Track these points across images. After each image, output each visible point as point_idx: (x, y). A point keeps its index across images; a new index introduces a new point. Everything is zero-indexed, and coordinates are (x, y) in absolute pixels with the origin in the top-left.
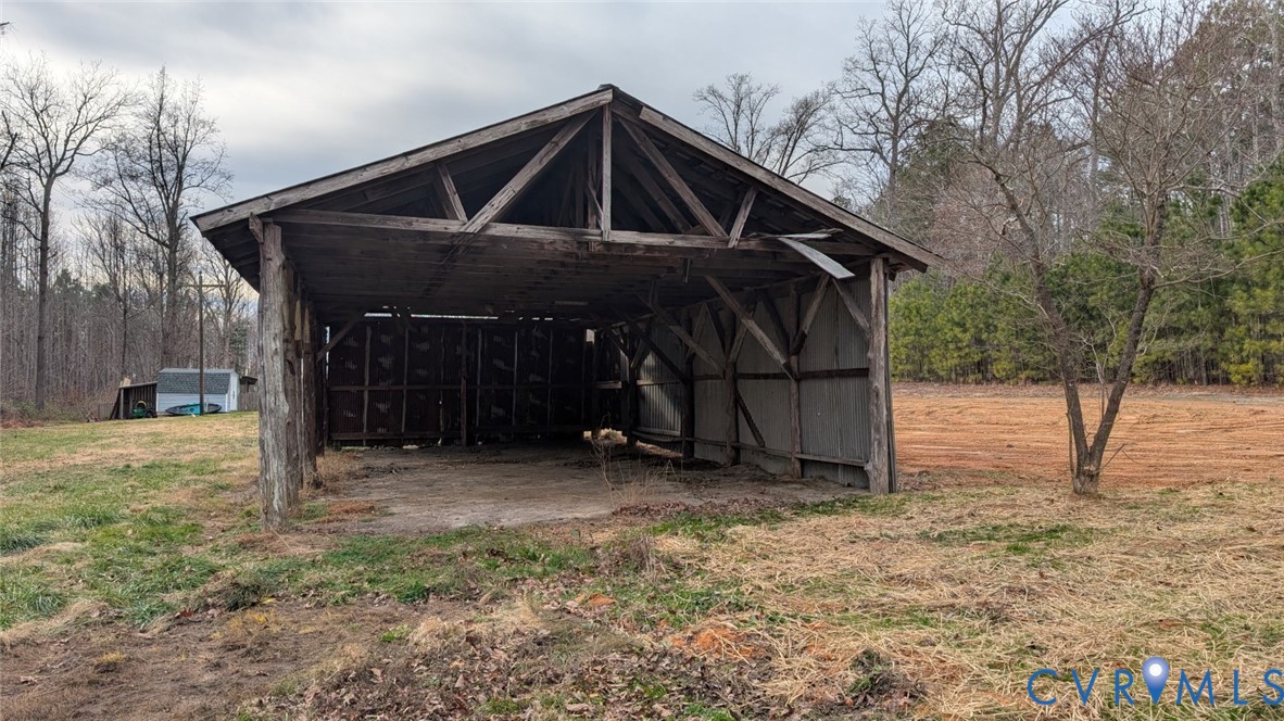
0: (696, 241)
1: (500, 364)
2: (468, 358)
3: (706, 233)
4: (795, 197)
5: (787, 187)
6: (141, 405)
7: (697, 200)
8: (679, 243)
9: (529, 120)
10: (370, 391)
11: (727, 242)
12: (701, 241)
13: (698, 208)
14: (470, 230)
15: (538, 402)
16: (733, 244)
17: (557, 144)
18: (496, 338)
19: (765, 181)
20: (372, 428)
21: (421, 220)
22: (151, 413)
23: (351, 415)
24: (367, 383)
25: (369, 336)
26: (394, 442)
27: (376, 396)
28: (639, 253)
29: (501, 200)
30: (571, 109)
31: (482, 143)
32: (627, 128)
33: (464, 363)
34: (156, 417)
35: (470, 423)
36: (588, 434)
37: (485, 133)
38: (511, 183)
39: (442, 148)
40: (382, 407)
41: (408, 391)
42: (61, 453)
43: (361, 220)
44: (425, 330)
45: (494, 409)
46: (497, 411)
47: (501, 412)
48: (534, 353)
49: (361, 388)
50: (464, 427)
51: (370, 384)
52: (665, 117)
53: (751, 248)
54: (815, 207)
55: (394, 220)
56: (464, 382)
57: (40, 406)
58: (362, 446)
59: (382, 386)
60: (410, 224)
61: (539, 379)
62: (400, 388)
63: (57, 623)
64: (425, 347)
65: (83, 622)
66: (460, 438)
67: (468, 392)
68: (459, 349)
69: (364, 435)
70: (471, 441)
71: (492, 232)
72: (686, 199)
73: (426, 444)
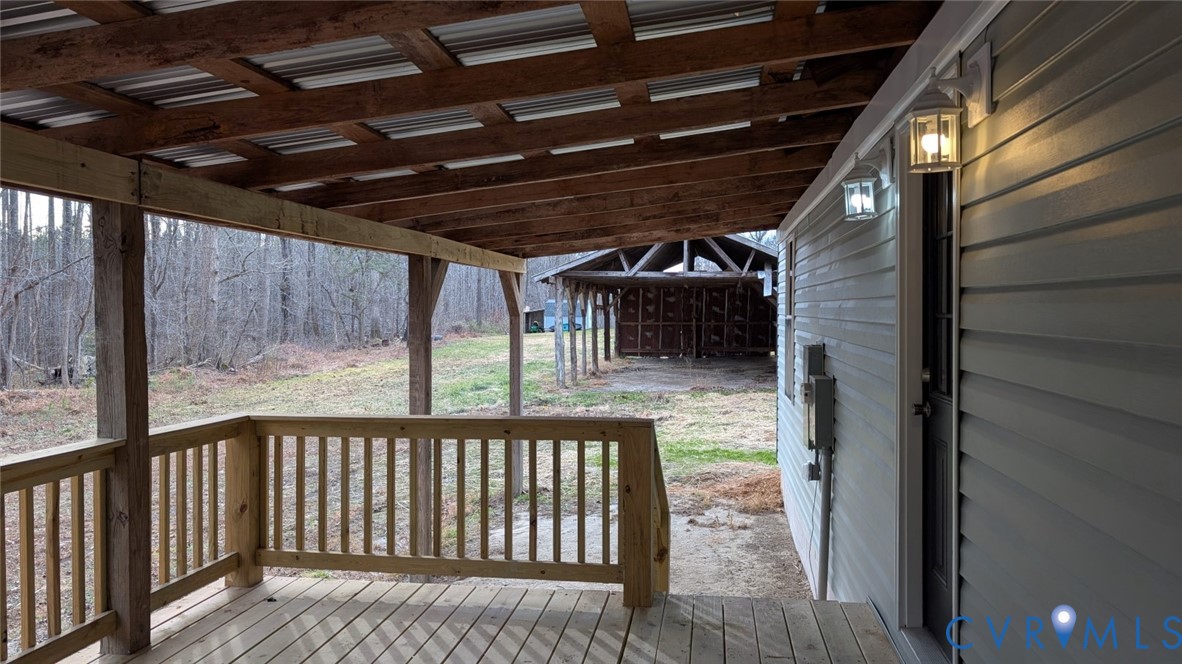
0: (726, 274)
1: (717, 309)
2: (697, 306)
3: (732, 270)
4: (770, 254)
5: (767, 249)
6: (536, 324)
8: (718, 276)
10: (641, 326)
11: (740, 274)
12: (728, 274)
13: (727, 260)
14: (629, 275)
15: (740, 333)
16: (744, 275)
18: (715, 294)
19: (756, 248)
20: (643, 347)
21: (612, 272)
22: (541, 330)
23: (631, 338)
24: (640, 320)
26: (654, 354)
27: (645, 328)
29: (641, 262)
33: (695, 309)
34: (543, 332)
35: (698, 344)
38: (646, 256)
40: (648, 334)
41: (663, 325)
42: (492, 355)
45: (713, 337)
46: (715, 338)
47: (717, 338)
48: (738, 303)
49: (636, 323)
50: (694, 347)
51: (642, 321)
53: (753, 276)
56: (694, 320)
57: (480, 324)
58: (637, 356)
59: (649, 322)
61: (740, 319)
62: (657, 323)
63: (494, 406)
64: (672, 299)
65: (500, 406)
66: (692, 353)
67: (697, 326)
68: (692, 301)
69: (639, 349)
70: (699, 355)
71: (638, 275)
72: (722, 256)
73: (673, 356)
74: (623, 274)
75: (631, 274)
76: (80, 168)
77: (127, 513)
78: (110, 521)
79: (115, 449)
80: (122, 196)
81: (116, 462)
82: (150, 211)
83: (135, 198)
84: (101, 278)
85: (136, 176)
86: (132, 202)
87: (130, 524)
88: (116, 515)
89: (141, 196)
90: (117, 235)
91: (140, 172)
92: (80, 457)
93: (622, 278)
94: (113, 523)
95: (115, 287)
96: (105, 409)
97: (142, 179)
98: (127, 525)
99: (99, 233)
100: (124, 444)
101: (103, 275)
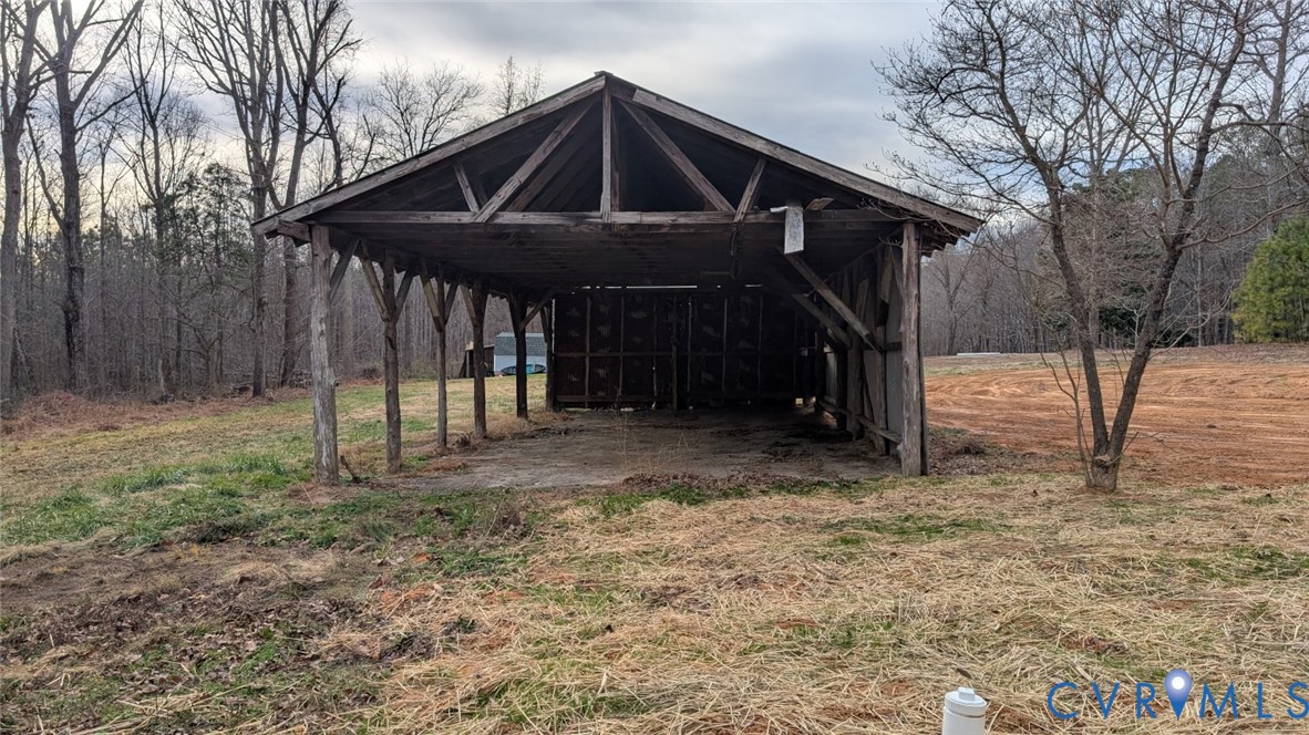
0: (700, 218)
1: (709, 330)
2: (679, 325)
3: (711, 208)
4: (800, 166)
5: (791, 155)
7: (701, 176)
8: (682, 220)
9: (525, 114)
10: (590, 358)
11: (733, 216)
12: (705, 218)
13: (703, 183)
14: (479, 220)
15: (748, 369)
16: (739, 217)
17: (560, 133)
18: (706, 306)
19: (766, 152)
20: (592, 392)
21: (438, 213)
23: (574, 379)
24: (588, 350)
25: (589, 306)
26: (613, 405)
27: (596, 362)
28: (665, 230)
29: (507, 191)
30: (566, 99)
31: (482, 140)
32: (629, 111)
33: (675, 330)
35: (681, 387)
36: (799, 401)
37: (486, 130)
38: (517, 174)
39: (448, 148)
40: (602, 372)
41: (625, 358)
43: (388, 217)
44: (639, 299)
45: (704, 375)
46: (707, 377)
47: (710, 377)
48: (743, 320)
49: (582, 354)
50: (675, 392)
51: (591, 351)
52: (659, 97)
53: (760, 220)
54: (823, 175)
55: (414, 215)
56: (674, 349)
58: (584, 407)
59: (602, 353)
60: (428, 217)
61: (748, 346)
62: (616, 354)
64: (639, 315)
66: (672, 403)
67: (679, 358)
68: (670, 316)
69: (586, 397)
70: (682, 406)
71: (499, 221)
72: (690, 175)
73: (641, 407)
74: (466, 218)
75: (483, 217)
93: (462, 226)
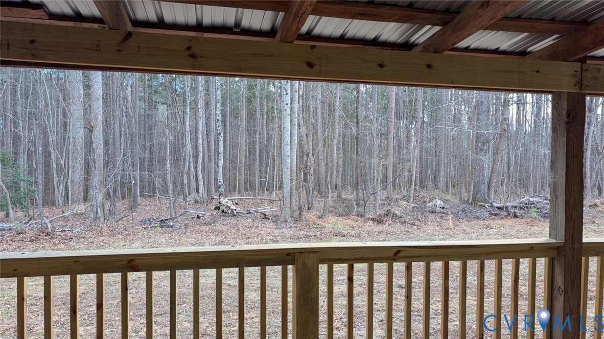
76: (535, 73)
77: (563, 288)
78: (554, 290)
79: (558, 246)
80: (568, 87)
81: (558, 255)
82: (589, 94)
83: (577, 87)
84: (555, 140)
85: (579, 73)
86: (575, 90)
87: (564, 296)
88: (557, 288)
89: (582, 86)
90: (564, 113)
91: (582, 70)
92: (532, 248)
94: (555, 292)
95: (562, 146)
96: (553, 221)
97: (583, 74)
98: (563, 296)
99: (555, 112)
100: (562, 244)
101: (556, 138)
